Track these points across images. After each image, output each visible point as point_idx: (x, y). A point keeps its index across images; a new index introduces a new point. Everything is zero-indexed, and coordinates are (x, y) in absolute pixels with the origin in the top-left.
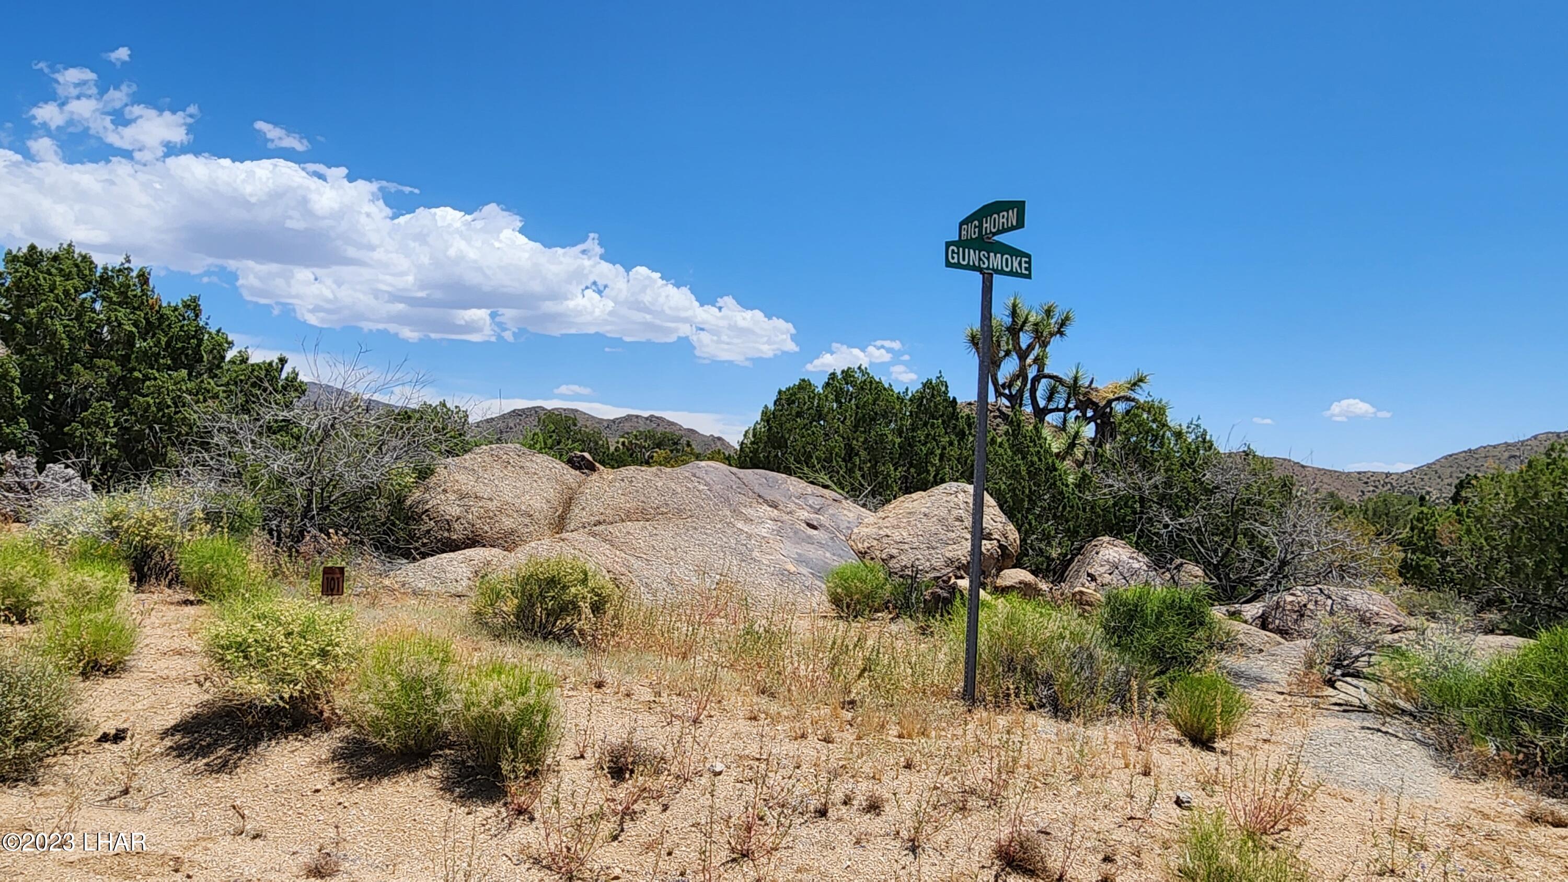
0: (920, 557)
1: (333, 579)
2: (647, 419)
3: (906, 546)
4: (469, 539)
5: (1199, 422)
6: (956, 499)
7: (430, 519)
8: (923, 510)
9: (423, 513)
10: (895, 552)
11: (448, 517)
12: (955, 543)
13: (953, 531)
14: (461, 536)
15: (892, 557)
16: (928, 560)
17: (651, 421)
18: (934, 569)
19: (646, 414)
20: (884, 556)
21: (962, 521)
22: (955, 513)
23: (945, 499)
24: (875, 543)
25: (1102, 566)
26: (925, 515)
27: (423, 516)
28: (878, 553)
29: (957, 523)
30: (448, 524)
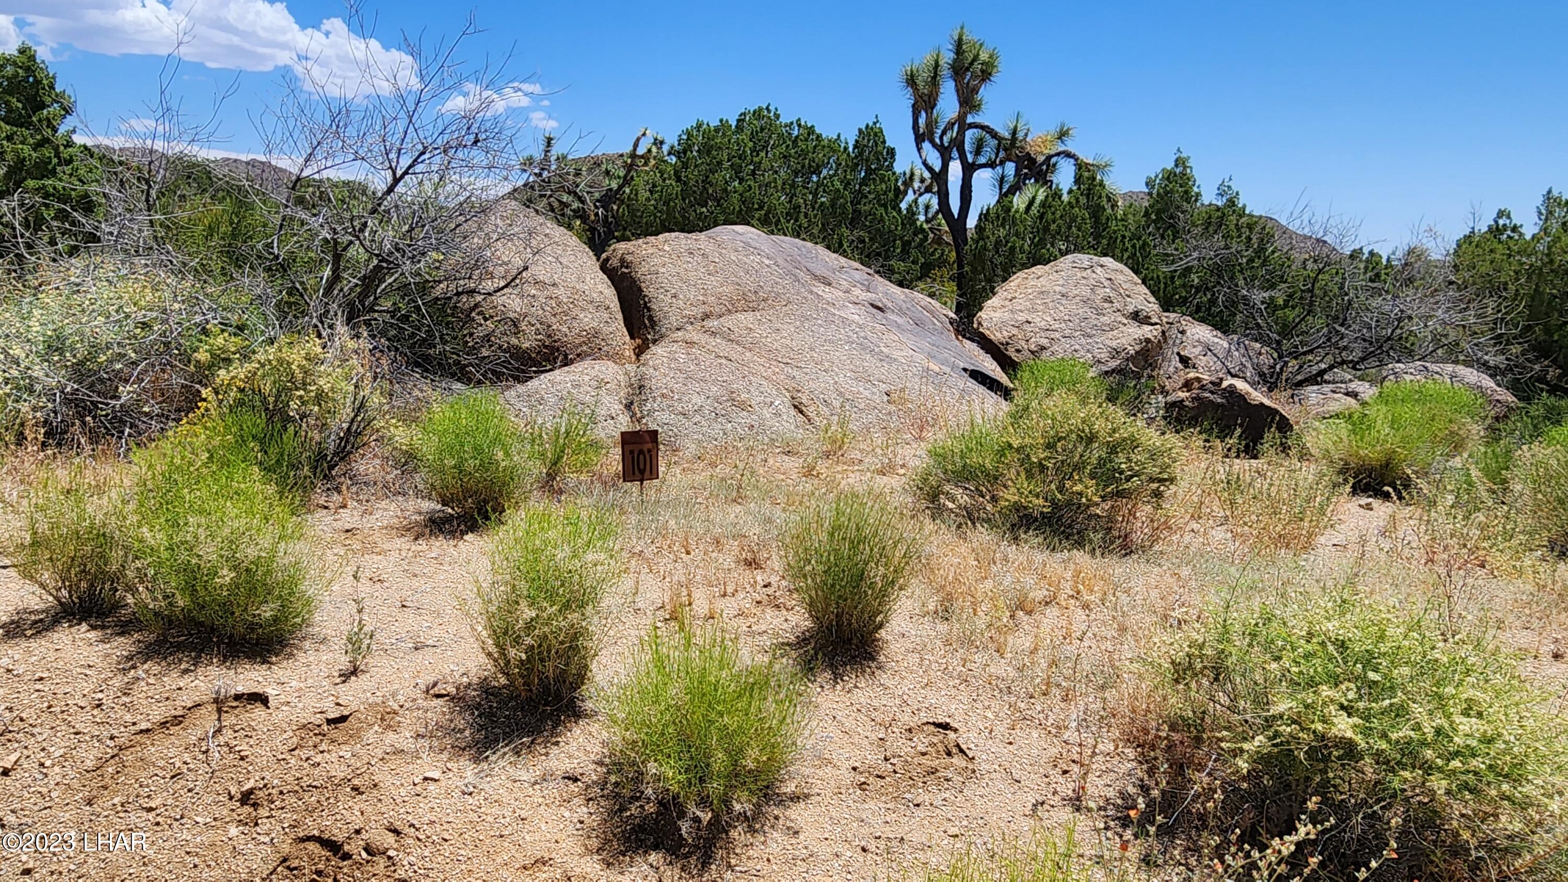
0: (1077, 347)
1: (641, 452)
2: (248, 163)
3: (1057, 335)
4: (546, 347)
5: (1231, 184)
6: (1094, 275)
7: (486, 319)
8: (1058, 289)
9: (472, 309)
10: (1045, 342)
11: (512, 315)
12: (1112, 330)
13: (1104, 315)
14: (534, 344)
15: (1043, 348)
16: (1088, 351)
17: (253, 166)
18: (1099, 362)
19: (244, 158)
20: (1033, 347)
21: (1111, 302)
22: (1101, 292)
23: (1079, 275)
24: (1015, 331)
25: (1194, 347)
26: (1063, 296)
27: (473, 314)
28: (1023, 343)
29: (1106, 305)
30: (515, 325)
